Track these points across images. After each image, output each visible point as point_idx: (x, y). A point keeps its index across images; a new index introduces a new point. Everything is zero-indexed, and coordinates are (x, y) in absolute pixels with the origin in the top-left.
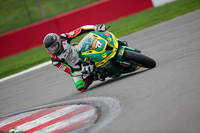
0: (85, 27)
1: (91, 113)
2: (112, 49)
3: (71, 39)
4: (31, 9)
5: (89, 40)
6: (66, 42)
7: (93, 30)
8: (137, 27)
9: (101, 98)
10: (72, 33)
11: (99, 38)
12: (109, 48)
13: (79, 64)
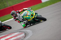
0: (24, 9)
1: (23, 35)
2: (33, 15)
3: (20, 12)
4: (5, 3)
5: (26, 13)
6: (18, 13)
7: (27, 10)
8: (37, 9)
9: (26, 30)
10: (20, 11)
11: (29, 12)
12: (32, 15)
13: (23, 20)
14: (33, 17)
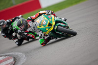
0: (41, 12)
2: (52, 25)
14: (52, 29)
